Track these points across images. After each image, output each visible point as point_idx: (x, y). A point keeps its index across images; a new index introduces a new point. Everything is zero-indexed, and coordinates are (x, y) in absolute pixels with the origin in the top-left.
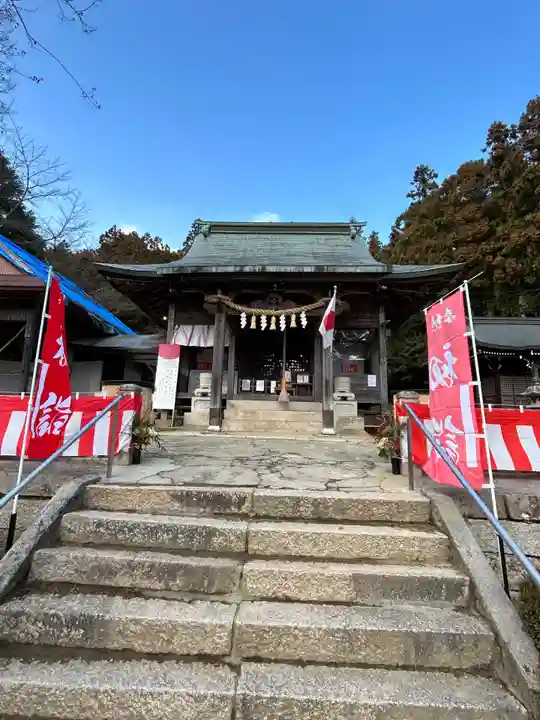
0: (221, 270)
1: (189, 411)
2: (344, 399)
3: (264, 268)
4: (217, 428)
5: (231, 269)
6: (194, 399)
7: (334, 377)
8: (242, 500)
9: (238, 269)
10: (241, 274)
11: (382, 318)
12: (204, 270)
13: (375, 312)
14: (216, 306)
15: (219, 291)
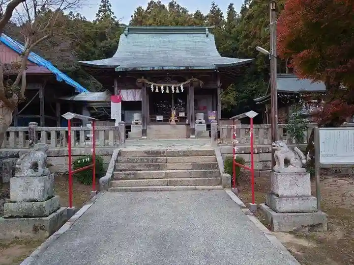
0: (144, 69)
1: (130, 131)
2: (201, 123)
3: (163, 67)
4: (146, 137)
5: (149, 69)
6: (132, 126)
7: (195, 113)
8: (164, 152)
9: (152, 69)
10: (153, 70)
11: (219, 84)
12: (136, 69)
13: (215, 81)
14: (141, 84)
15: (143, 77)
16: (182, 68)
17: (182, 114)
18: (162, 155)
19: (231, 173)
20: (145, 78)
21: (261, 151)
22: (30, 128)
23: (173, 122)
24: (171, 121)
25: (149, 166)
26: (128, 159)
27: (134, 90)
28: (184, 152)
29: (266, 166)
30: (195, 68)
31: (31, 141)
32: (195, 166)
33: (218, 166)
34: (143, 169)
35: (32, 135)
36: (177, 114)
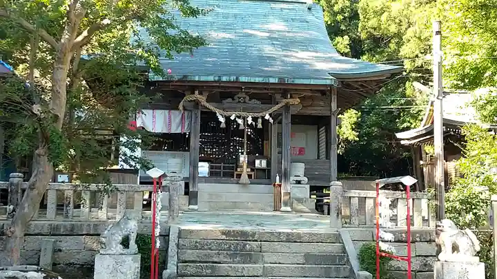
2: (299, 182)
3: (237, 78)
4: (197, 207)
7: (291, 163)
9: (217, 78)
10: (219, 82)
12: (188, 79)
14: (193, 103)
15: (197, 92)
16: (272, 80)
17: (260, 163)
18: (251, 238)
19: (373, 271)
20: (200, 93)
21: (418, 239)
22: (12, 184)
23: (244, 178)
24: (239, 176)
25: (233, 256)
26: (196, 242)
27: (167, 112)
28: (288, 234)
29: (425, 265)
30: (297, 81)
31: (12, 207)
32: (308, 258)
33: (348, 260)
34: (225, 260)
35: (15, 196)
36: (251, 163)
